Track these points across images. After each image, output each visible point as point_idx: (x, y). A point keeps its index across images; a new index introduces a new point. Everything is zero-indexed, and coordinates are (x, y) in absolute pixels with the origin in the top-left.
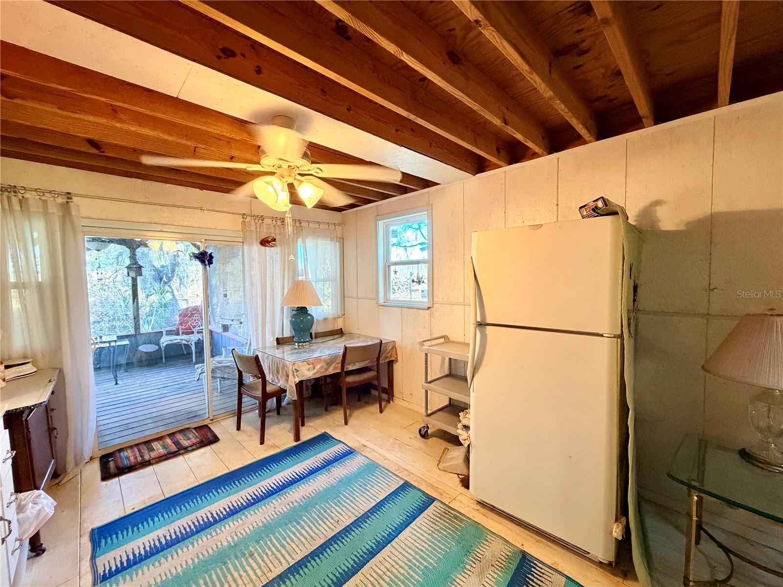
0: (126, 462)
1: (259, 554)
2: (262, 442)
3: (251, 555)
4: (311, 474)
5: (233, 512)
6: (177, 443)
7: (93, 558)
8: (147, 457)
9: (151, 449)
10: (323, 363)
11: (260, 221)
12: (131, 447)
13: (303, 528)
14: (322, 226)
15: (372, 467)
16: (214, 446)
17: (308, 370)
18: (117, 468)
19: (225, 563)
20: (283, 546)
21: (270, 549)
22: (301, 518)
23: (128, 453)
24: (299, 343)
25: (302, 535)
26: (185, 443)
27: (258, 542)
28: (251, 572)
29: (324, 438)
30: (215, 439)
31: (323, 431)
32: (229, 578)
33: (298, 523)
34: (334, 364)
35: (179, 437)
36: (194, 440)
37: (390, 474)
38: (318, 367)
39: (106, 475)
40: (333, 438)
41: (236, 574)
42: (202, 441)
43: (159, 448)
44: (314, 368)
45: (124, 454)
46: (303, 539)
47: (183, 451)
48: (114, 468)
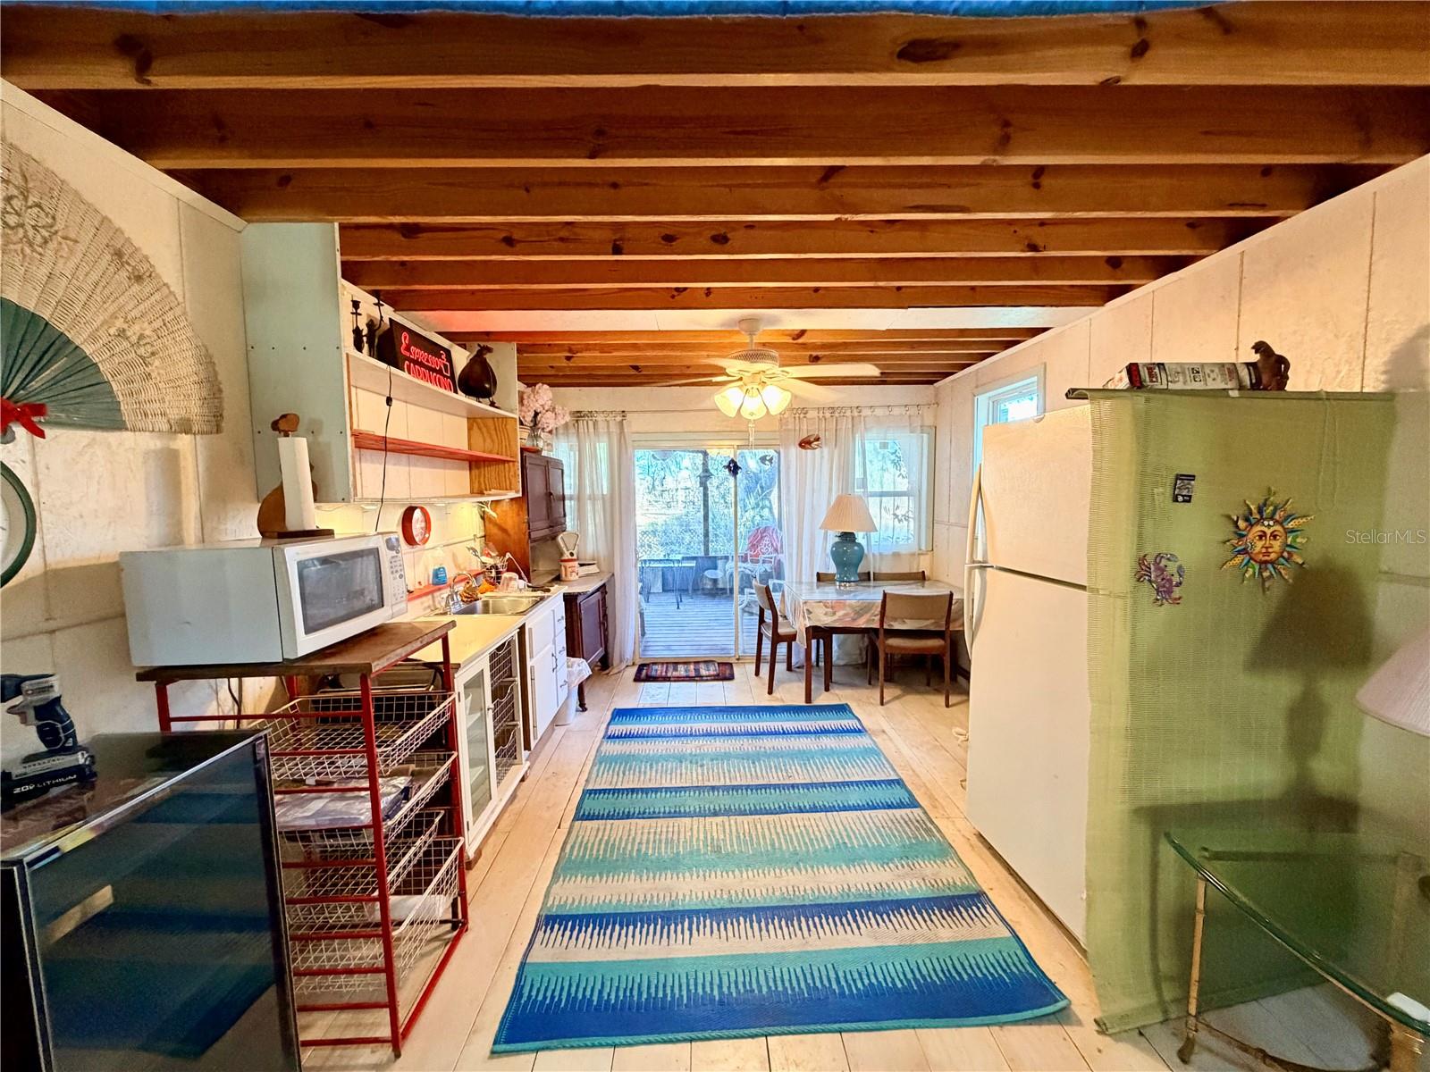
0: (653, 673)
1: (708, 769)
2: (770, 692)
3: (702, 766)
4: (796, 733)
5: (709, 734)
6: (697, 670)
7: (609, 724)
8: (669, 675)
9: (675, 669)
10: (848, 610)
11: (802, 416)
12: (663, 663)
13: (755, 768)
14: (896, 411)
15: (874, 752)
16: (726, 683)
17: (826, 614)
18: (647, 675)
19: (681, 762)
20: (729, 771)
21: (718, 768)
22: (759, 760)
23: (659, 667)
24: (841, 582)
25: (750, 771)
26: (703, 672)
27: (712, 760)
28: (694, 775)
29: (842, 709)
30: (731, 678)
31: (843, 702)
32: (679, 771)
33: (754, 763)
34: (869, 615)
35: (702, 666)
36: (712, 673)
37: (887, 766)
38: (840, 613)
39: (638, 679)
40: (851, 712)
41: (684, 771)
42: (718, 675)
43: (681, 671)
44: (834, 613)
45: (655, 667)
46: (748, 775)
47: (698, 678)
48: (644, 674)
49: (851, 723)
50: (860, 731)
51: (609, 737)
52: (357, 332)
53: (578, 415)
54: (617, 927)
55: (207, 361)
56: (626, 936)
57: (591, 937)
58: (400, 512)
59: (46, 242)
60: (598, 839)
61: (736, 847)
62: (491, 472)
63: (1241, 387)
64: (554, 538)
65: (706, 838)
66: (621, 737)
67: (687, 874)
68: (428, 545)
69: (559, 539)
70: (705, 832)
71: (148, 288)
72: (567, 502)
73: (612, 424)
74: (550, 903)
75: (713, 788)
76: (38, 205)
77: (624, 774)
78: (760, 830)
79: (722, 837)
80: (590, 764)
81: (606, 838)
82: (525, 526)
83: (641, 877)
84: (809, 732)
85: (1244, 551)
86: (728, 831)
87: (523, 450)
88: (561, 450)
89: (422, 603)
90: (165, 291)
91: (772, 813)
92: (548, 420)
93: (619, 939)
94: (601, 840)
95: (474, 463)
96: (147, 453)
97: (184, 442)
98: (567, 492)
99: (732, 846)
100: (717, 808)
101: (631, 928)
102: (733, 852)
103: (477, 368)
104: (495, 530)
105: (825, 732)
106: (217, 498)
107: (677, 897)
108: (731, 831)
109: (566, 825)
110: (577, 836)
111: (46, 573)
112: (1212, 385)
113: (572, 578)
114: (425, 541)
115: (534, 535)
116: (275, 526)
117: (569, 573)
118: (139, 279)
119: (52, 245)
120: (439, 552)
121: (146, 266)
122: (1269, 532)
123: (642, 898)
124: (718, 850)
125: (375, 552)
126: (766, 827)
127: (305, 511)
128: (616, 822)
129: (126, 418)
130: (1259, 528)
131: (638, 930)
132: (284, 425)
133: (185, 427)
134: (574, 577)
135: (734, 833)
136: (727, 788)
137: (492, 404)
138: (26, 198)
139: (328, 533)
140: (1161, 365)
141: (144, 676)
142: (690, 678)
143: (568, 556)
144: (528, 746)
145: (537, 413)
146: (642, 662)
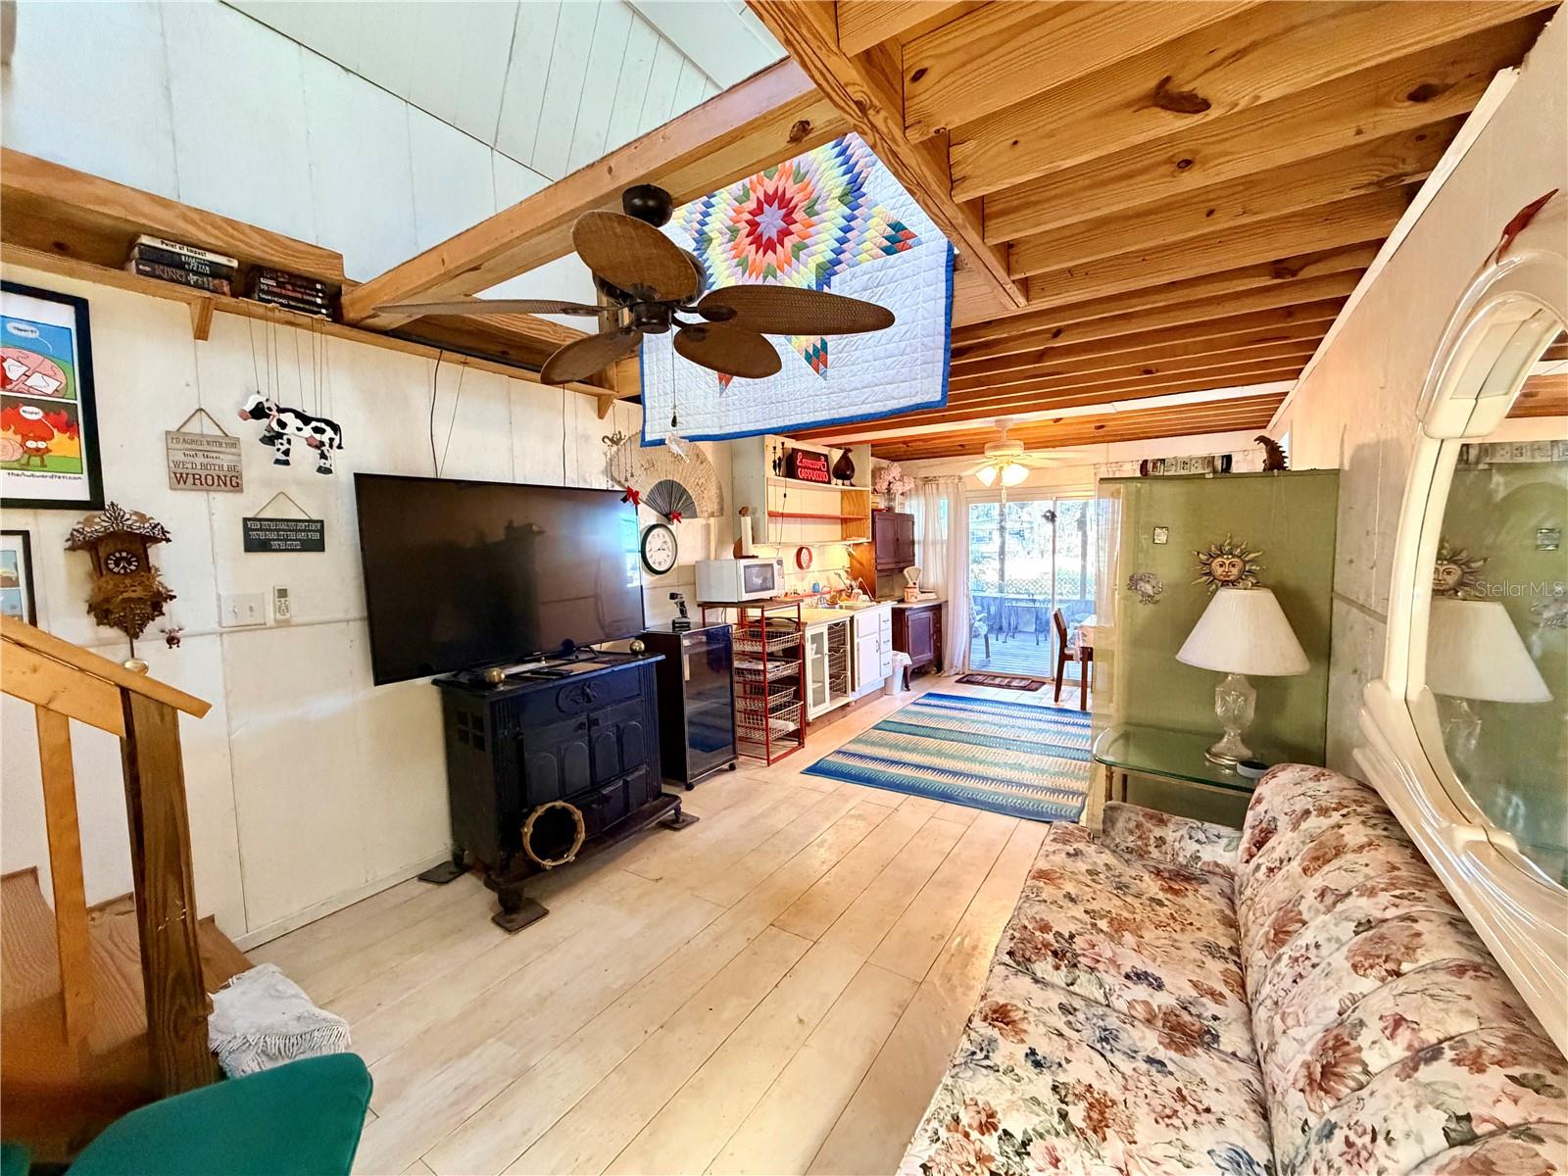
0: (974, 680)
2: (1056, 701)
3: (963, 723)
4: (1049, 722)
8: (985, 682)
9: (992, 680)
12: (985, 676)
20: (978, 728)
21: (972, 726)
22: (1005, 727)
23: (980, 677)
25: (993, 730)
27: (972, 722)
30: (1035, 689)
33: (1000, 728)
35: (1017, 681)
36: (1022, 685)
39: (960, 681)
41: (949, 723)
42: (1025, 687)
43: (997, 681)
45: (978, 677)
46: (990, 731)
47: (1008, 686)
48: (967, 680)
51: (915, 703)
52: (774, 462)
53: (927, 480)
54: (868, 760)
55: (720, 488)
56: (870, 762)
58: (795, 550)
62: (852, 526)
63: (1215, 471)
64: (901, 570)
65: (937, 747)
66: (922, 704)
68: (811, 569)
69: (905, 572)
70: (939, 745)
71: (705, 465)
72: (916, 546)
73: (950, 485)
74: (843, 748)
75: (961, 732)
77: (911, 718)
79: (947, 748)
80: (894, 712)
82: (873, 561)
85: (1209, 574)
86: (953, 747)
87: (873, 510)
88: (911, 507)
90: (709, 464)
91: (988, 747)
92: (897, 488)
94: (879, 737)
95: (844, 521)
96: (702, 525)
97: (712, 521)
98: (916, 538)
100: (955, 739)
101: (874, 761)
102: (948, 753)
103: (843, 463)
104: (855, 563)
105: (1075, 724)
106: (721, 543)
111: (682, 564)
112: (1193, 471)
114: (808, 567)
115: (879, 568)
116: (739, 554)
117: (910, 597)
120: (816, 574)
122: (1227, 562)
124: (939, 751)
125: (771, 565)
127: (750, 548)
128: (892, 733)
129: (696, 513)
130: (1220, 559)
131: (877, 762)
132: (743, 512)
133: (712, 515)
134: (913, 600)
135: (956, 748)
136: (969, 734)
137: (852, 485)
139: (757, 557)
140: (1163, 461)
141: (699, 605)
142: (999, 686)
143: (911, 584)
144: (853, 689)
145: (890, 483)
146: (967, 673)
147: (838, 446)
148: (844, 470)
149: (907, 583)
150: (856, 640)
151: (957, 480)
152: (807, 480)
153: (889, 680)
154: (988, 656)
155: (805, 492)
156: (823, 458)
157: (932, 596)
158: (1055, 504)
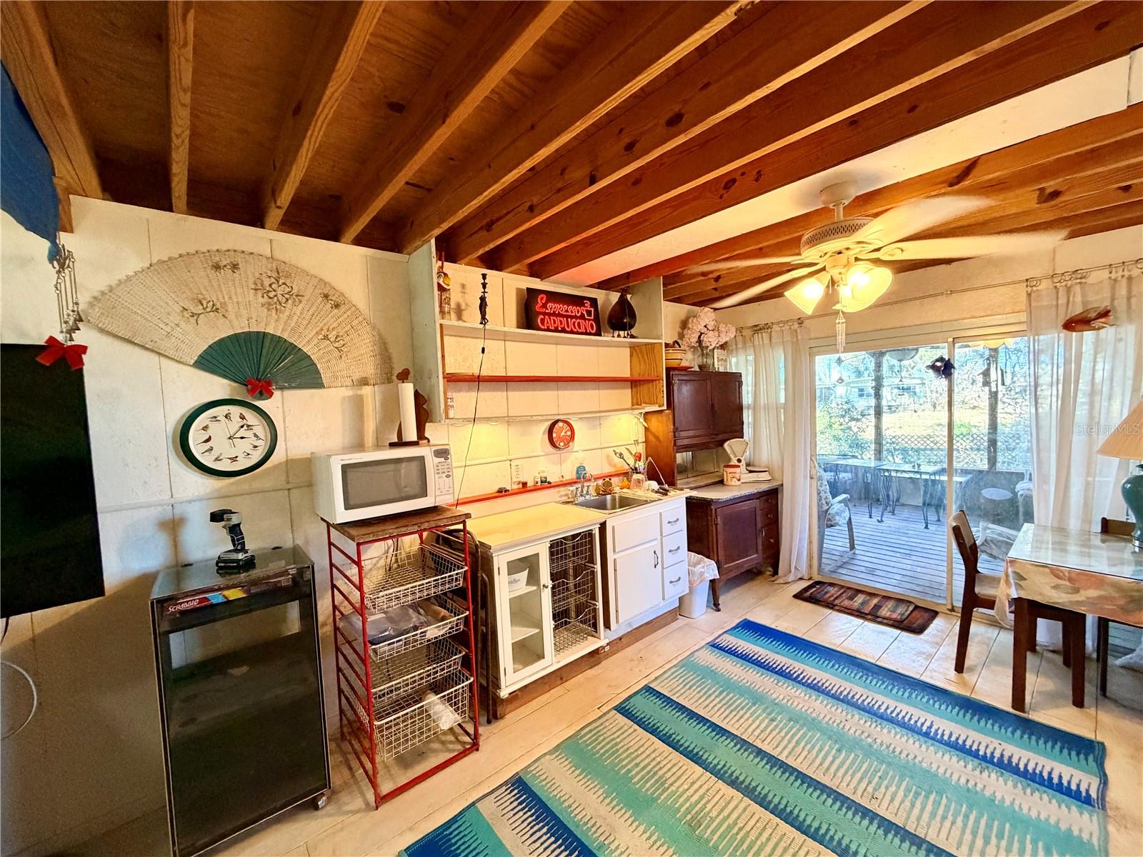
1: (776, 726)
3: (773, 720)
6: (878, 606)
7: (725, 632)
8: (838, 601)
9: (852, 598)
11: (1072, 282)
13: (836, 757)
16: (904, 635)
18: (815, 596)
20: (798, 744)
21: (788, 732)
22: (849, 752)
23: (833, 590)
26: (885, 611)
27: (791, 719)
28: (754, 726)
30: (919, 630)
31: (1096, 737)
32: (743, 712)
33: (839, 751)
35: (890, 603)
36: (896, 615)
39: (799, 596)
40: (1100, 761)
41: (748, 715)
42: (902, 621)
43: (858, 602)
45: (829, 589)
47: (874, 616)
48: (814, 594)
49: (1085, 780)
50: (1087, 801)
51: (713, 646)
53: (755, 329)
54: (545, 830)
56: (542, 844)
57: (523, 822)
58: (545, 426)
59: (287, 300)
60: (612, 737)
61: (715, 838)
62: (644, 389)
64: (721, 443)
65: (697, 802)
66: (724, 650)
67: (642, 828)
68: (571, 448)
69: (726, 445)
70: (702, 798)
71: (343, 309)
73: (786, 333)
74: (532, 768)
75: (759, 752)
76: (284, 284)
77: (690, 688)
78: (763, 839)
79: (714, 814)
80: (675, 662)
81: (618, 740)
82: (671, 434)
83: (605, 798)
84: (975, 754)
86: (725, 813)
88: (738, 363)
89: (559, 492)
90: (353, 309)
91: (798, 829)
93: (534, 842)
94: (614, 739)
95: (634, 383)
96: (344, 398)
97: (367, 390)
98: (745, 402)
99: (713, 833)
100: (741, 778)
101: (553, 839)
102: (708, 841)
103: (617, 308)
104: (651, 438)
105: (1005, 766)
107: (610, 843)
108: (729, 816)
109: (605, 709)
110: (602, 724)
111: (287, 461)
113: (733, 483)
114: (567, 445)
115: (680, 443)
117: (729, 479)
118: (337, 306)
119: (290, 302)
120: (582, 454)
121: (341, 298)
123: (585, 820)
124: (694, 824)
125: (420, 459)
126: (774, 840)
128: (640, 730)
129: (324, 381)
131: (554, 846)
132: (401, 376)
133: (364, 382)
134: (737, 483)
135: (730, 821)
136: (774, 762)
137: (632, 337)
138: (278, 282)
142: (859, 614)
143: (734, 462)
144: (607, 625)
145: (701, 334)
146: (817, 578)
147: (604, 285)
148: (622, 319)
149: (730, 460)
150: (611, 556)
151: (796, 325)
152: (556, 330)
153: (686, 600)
154: (852, 547)
155: (562, 349)
156: (588, 303)
157: (765, 476)
158: (951, 351)
